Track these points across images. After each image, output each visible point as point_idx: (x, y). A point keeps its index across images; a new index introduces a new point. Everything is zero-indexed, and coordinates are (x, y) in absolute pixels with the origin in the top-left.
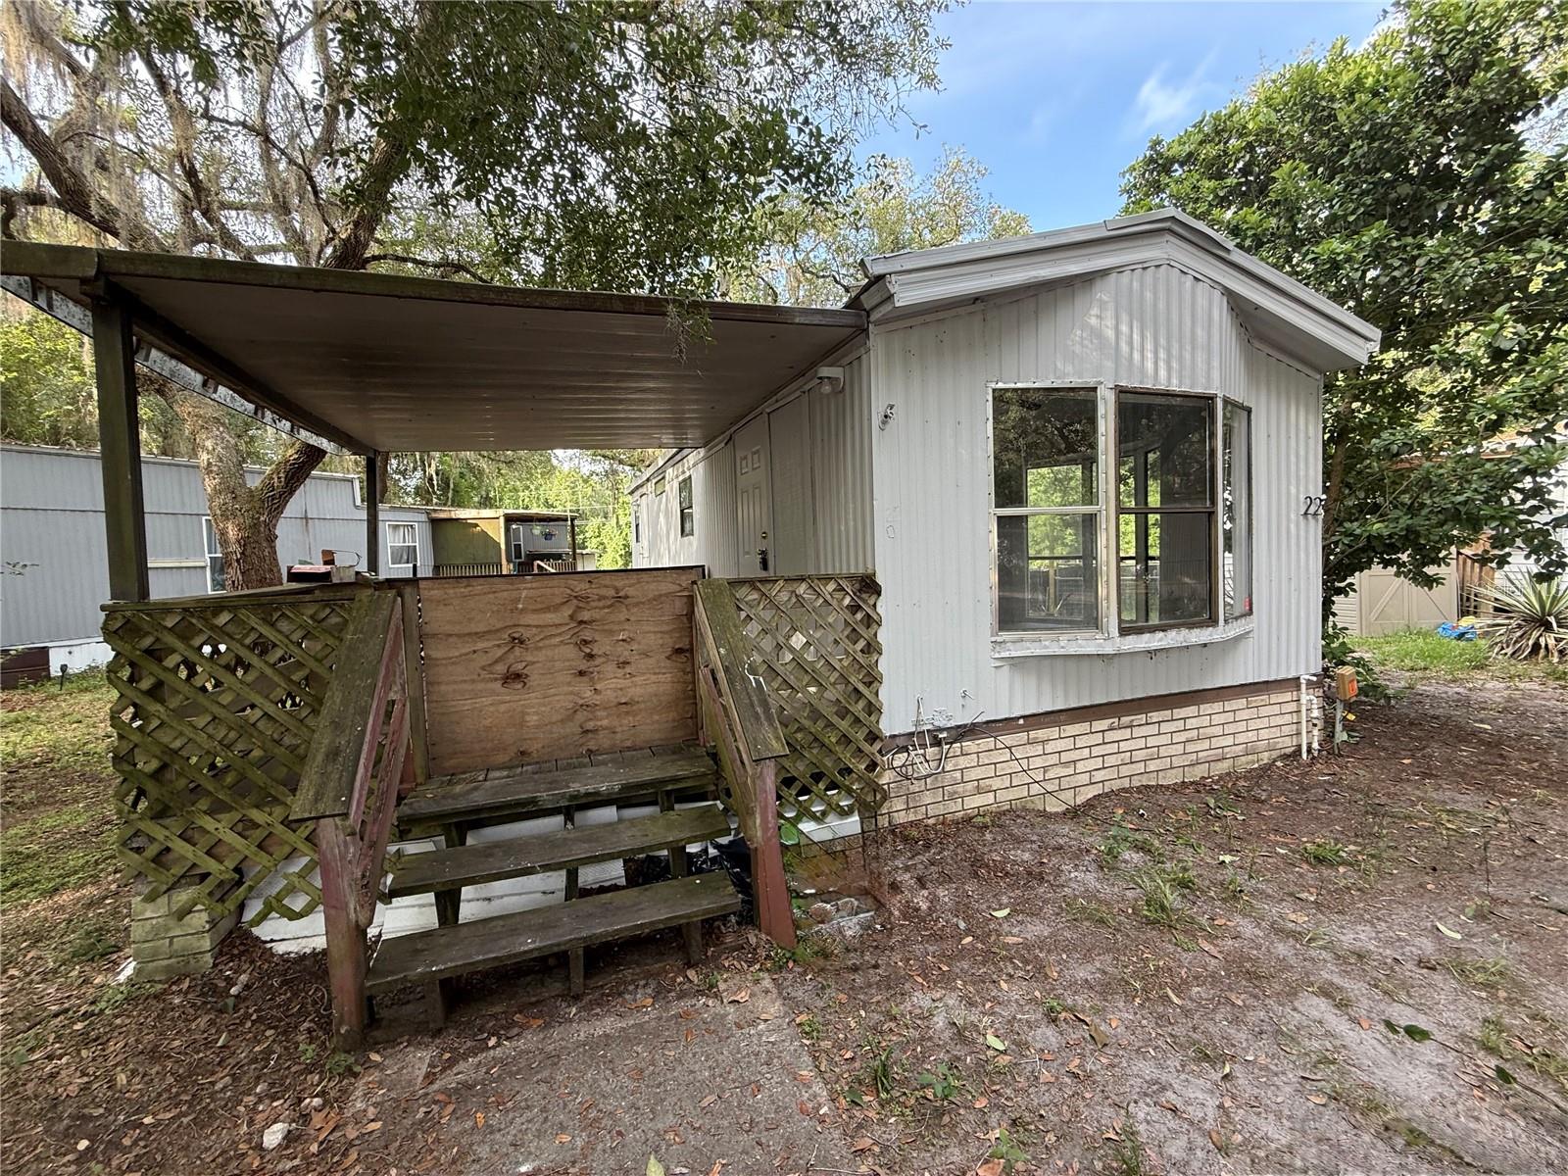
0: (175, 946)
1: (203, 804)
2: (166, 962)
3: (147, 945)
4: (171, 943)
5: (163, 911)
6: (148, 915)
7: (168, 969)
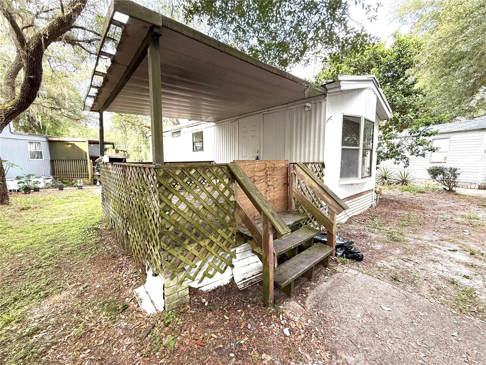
0: (180, 295)
1: (187, 242)
2: (176, 301)
3: (171, 296)
4: (178, 294)
5: (176, 283)
6: (171, 285)
7: (177, 303)
